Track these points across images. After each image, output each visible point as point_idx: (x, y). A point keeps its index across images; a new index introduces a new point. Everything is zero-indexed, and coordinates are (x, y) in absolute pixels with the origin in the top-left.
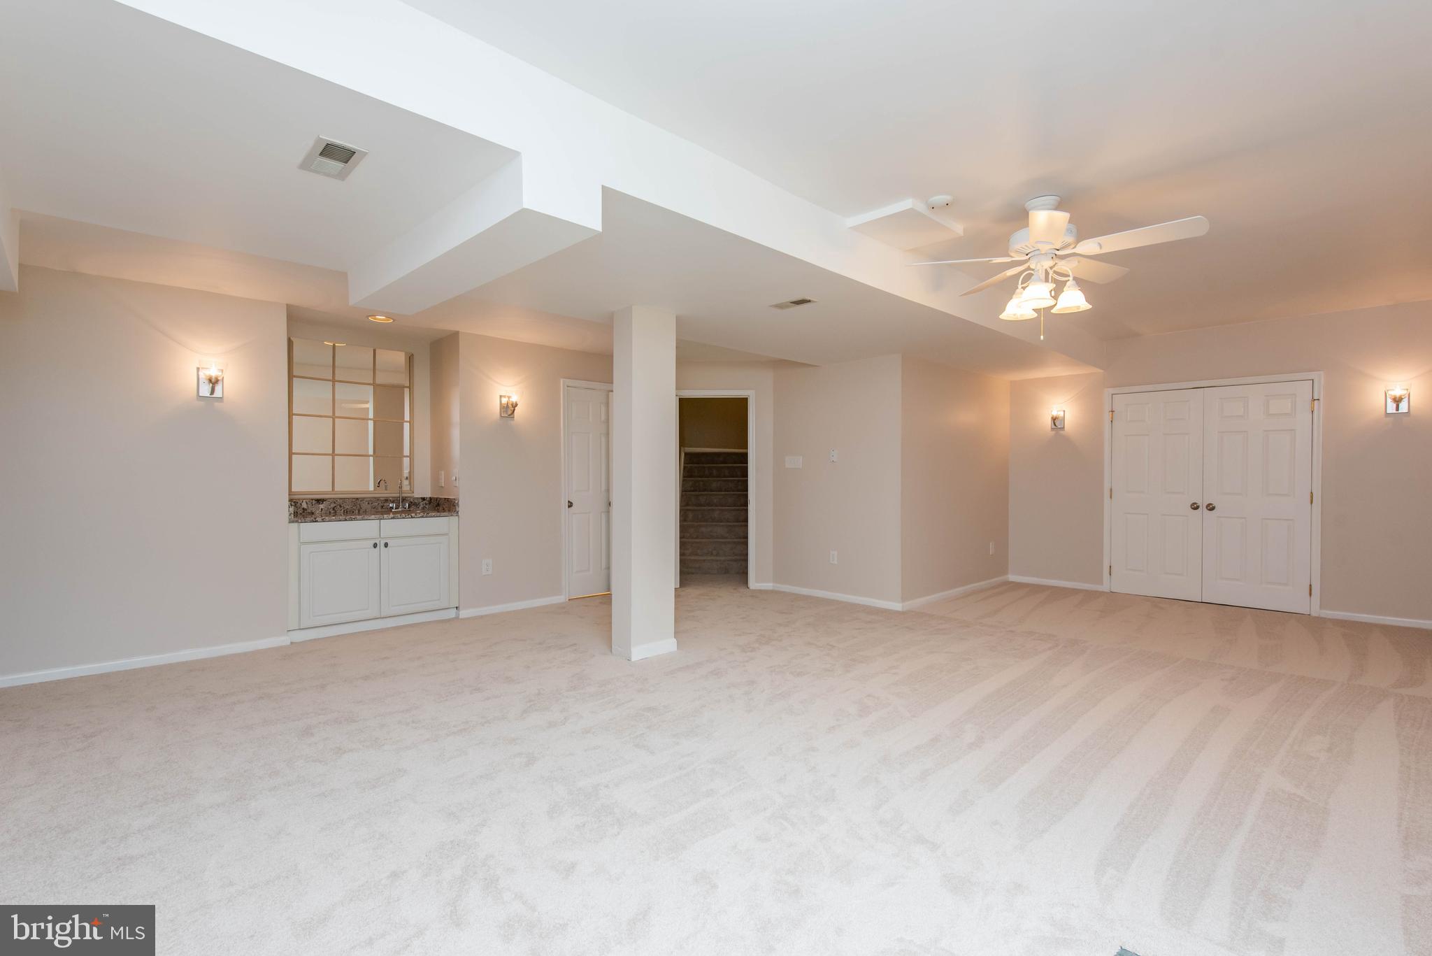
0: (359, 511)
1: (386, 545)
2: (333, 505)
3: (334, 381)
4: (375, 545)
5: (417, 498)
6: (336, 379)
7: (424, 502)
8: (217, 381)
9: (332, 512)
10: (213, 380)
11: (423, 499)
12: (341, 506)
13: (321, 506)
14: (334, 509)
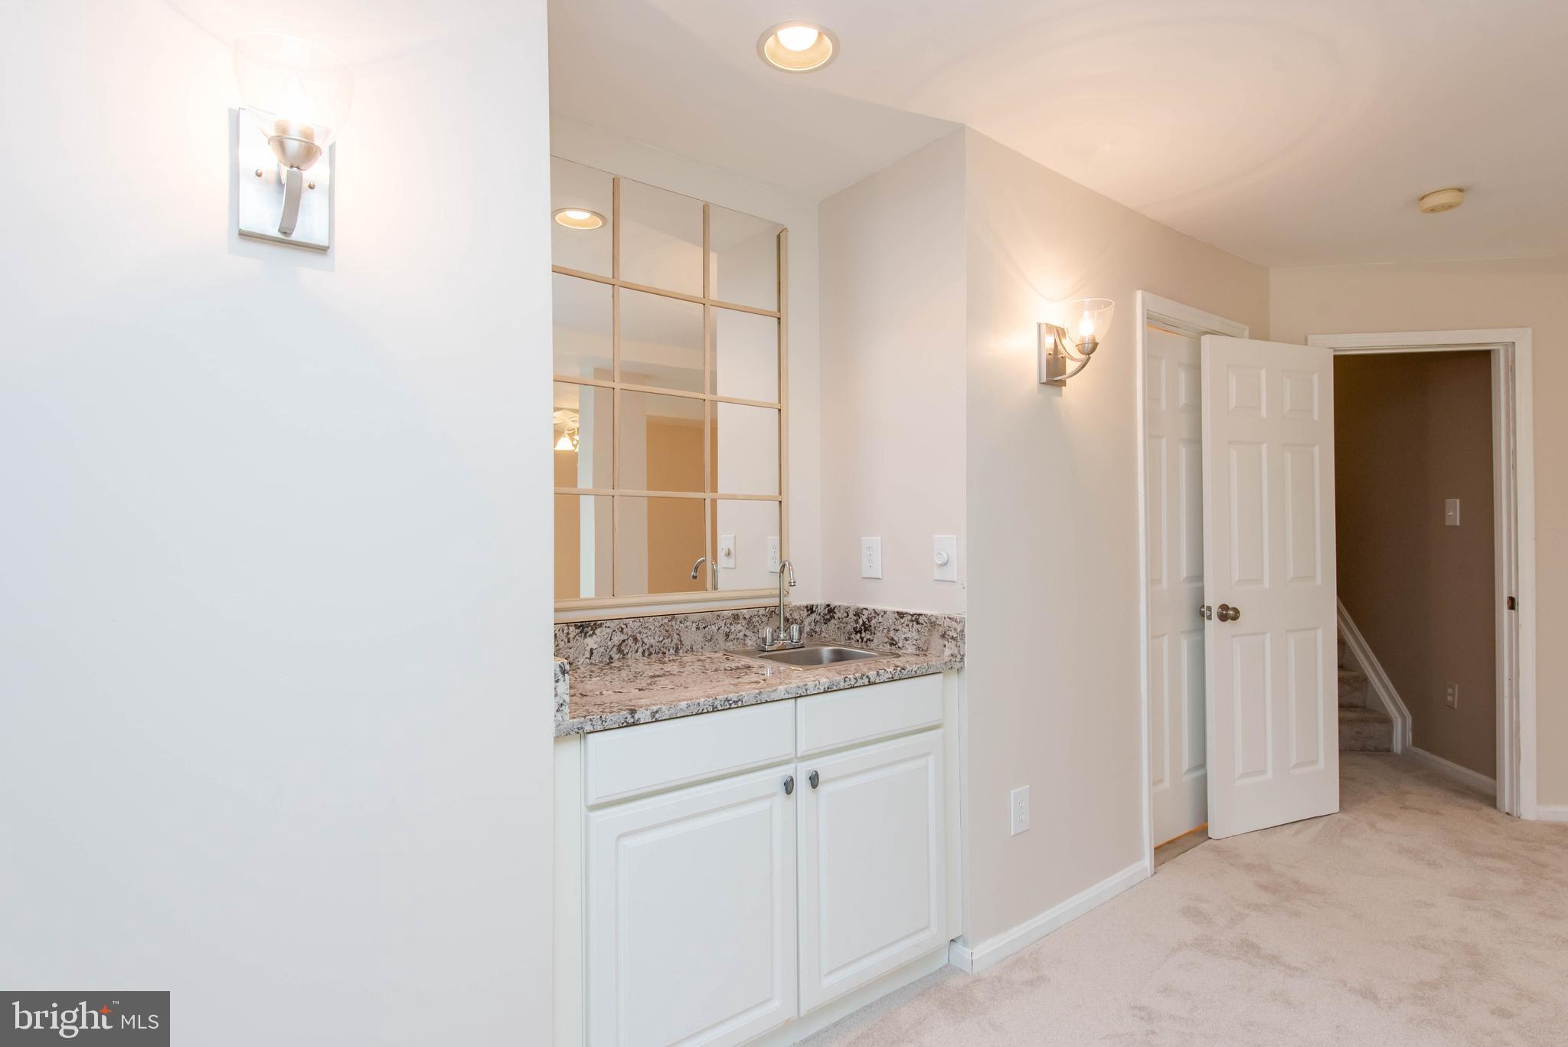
0: (677, 650)
1: (814, 780)
2: (617, 638)
3: (614, 283)
4: (789, 786)
5: (799, 608)
6: (625, 276)
7: (814, 616)
8: (309, 152)
9: (616, 656)
10: (293, 146)
11: (811, 610)
12: (636, 640)
13: (591, 642)
14: (620, 651)
